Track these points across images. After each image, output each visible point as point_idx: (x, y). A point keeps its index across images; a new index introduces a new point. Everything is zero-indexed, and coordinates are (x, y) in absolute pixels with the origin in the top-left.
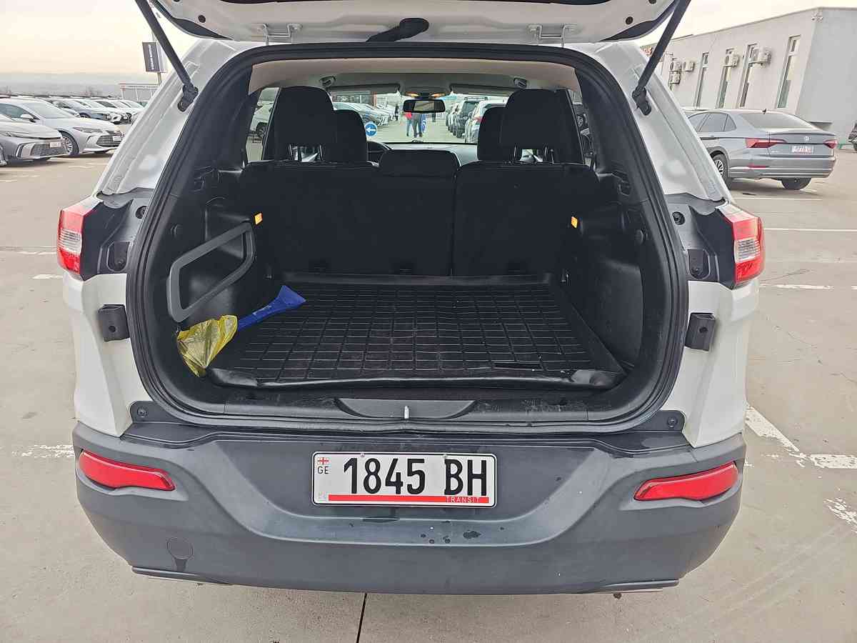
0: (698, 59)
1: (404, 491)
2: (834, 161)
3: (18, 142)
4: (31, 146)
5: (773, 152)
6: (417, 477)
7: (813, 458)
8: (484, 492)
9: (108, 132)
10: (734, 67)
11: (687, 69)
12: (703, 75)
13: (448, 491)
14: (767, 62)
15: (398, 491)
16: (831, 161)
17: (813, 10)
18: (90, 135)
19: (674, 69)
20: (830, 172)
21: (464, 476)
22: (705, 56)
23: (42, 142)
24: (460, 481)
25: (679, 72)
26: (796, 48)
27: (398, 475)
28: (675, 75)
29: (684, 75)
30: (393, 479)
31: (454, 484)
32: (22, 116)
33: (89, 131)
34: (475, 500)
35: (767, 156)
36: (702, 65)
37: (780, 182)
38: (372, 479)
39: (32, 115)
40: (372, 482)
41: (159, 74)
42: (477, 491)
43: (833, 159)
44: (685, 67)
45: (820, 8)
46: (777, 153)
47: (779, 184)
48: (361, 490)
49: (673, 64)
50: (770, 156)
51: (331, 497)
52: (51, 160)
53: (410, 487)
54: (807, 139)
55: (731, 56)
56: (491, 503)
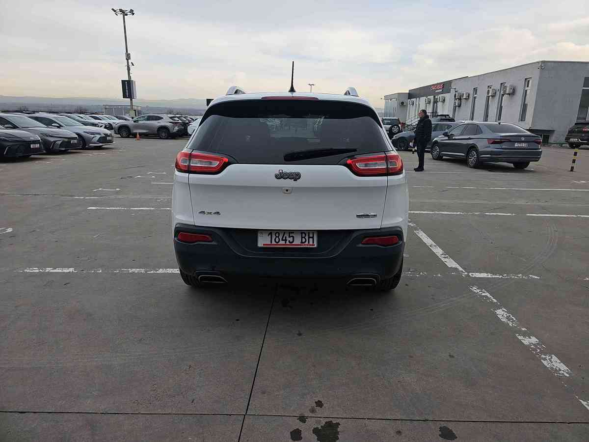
0: (471, 92)
1: (288, 243)
2: (542, 151)
3: (52, 140)
4: (60, 142)
5: (504, 147)
6: (292, 238)
7: (470, 274)
8: (313, 243)
9: (105, 134)
10: (493, 96)
11: (464, 97)
12: (474, 102)
13: (302, 242)
14: (513, 93)
15: (286, 243)
16: (540, 152)
17: (538, 62)
18: (93, 136)
19: (457, 98)
20: (539, 158)
21: (307, 238)
22: (475, 90)
23: (66, 140)
24: (305, 239)
25: (460, 99)
26: (530, 85)
27: (286, 237)
28: (457, 101)
29: (463, 101)
30: (284, 238)
31: (304, 240)
32: (53, 125)
33: (93, 133)
34: (310, 245)
35: (501, 149)
36: (473, 95)
37: (512, 164)
38: (277, 238)
39: (59, 124)
40: (277, 240)
41: (131, 100)
42: (311, 243)
43: (541, 150)
44: (463, 97)
45: (542, 62)
46: (506, 147)
47: (512, 165)
48: (274, 242)
49: (456, 94)
50: (503, 149)
51: (264, 245)
52: (69, 151)
53: (289, 241)
54: (523, 139)
55: (491, 90)
56: (315, 246)
